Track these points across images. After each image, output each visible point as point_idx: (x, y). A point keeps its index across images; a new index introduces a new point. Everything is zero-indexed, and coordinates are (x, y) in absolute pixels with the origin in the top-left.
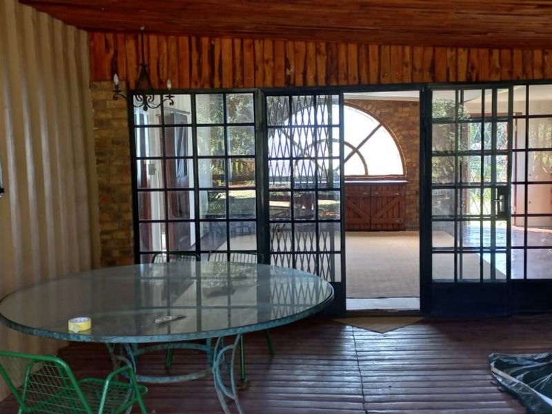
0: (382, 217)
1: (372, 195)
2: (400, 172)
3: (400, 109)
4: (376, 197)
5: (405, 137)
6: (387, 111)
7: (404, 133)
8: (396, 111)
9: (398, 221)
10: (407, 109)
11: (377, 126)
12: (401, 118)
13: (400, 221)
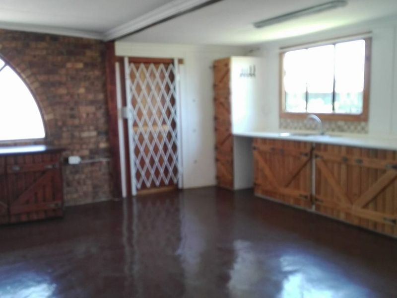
0: (28, 202)
1: (9, 171)
2: (41, 134)
3: (33, 44)
4: (16, 174)
5: (43, 84)
6: (13, 44)
7: (42, 78)
8: (27, 46)
9: (53, 206)
10: (43, 44)
11: (2, 66)
12: (35, 56)
13: (57, 205)
